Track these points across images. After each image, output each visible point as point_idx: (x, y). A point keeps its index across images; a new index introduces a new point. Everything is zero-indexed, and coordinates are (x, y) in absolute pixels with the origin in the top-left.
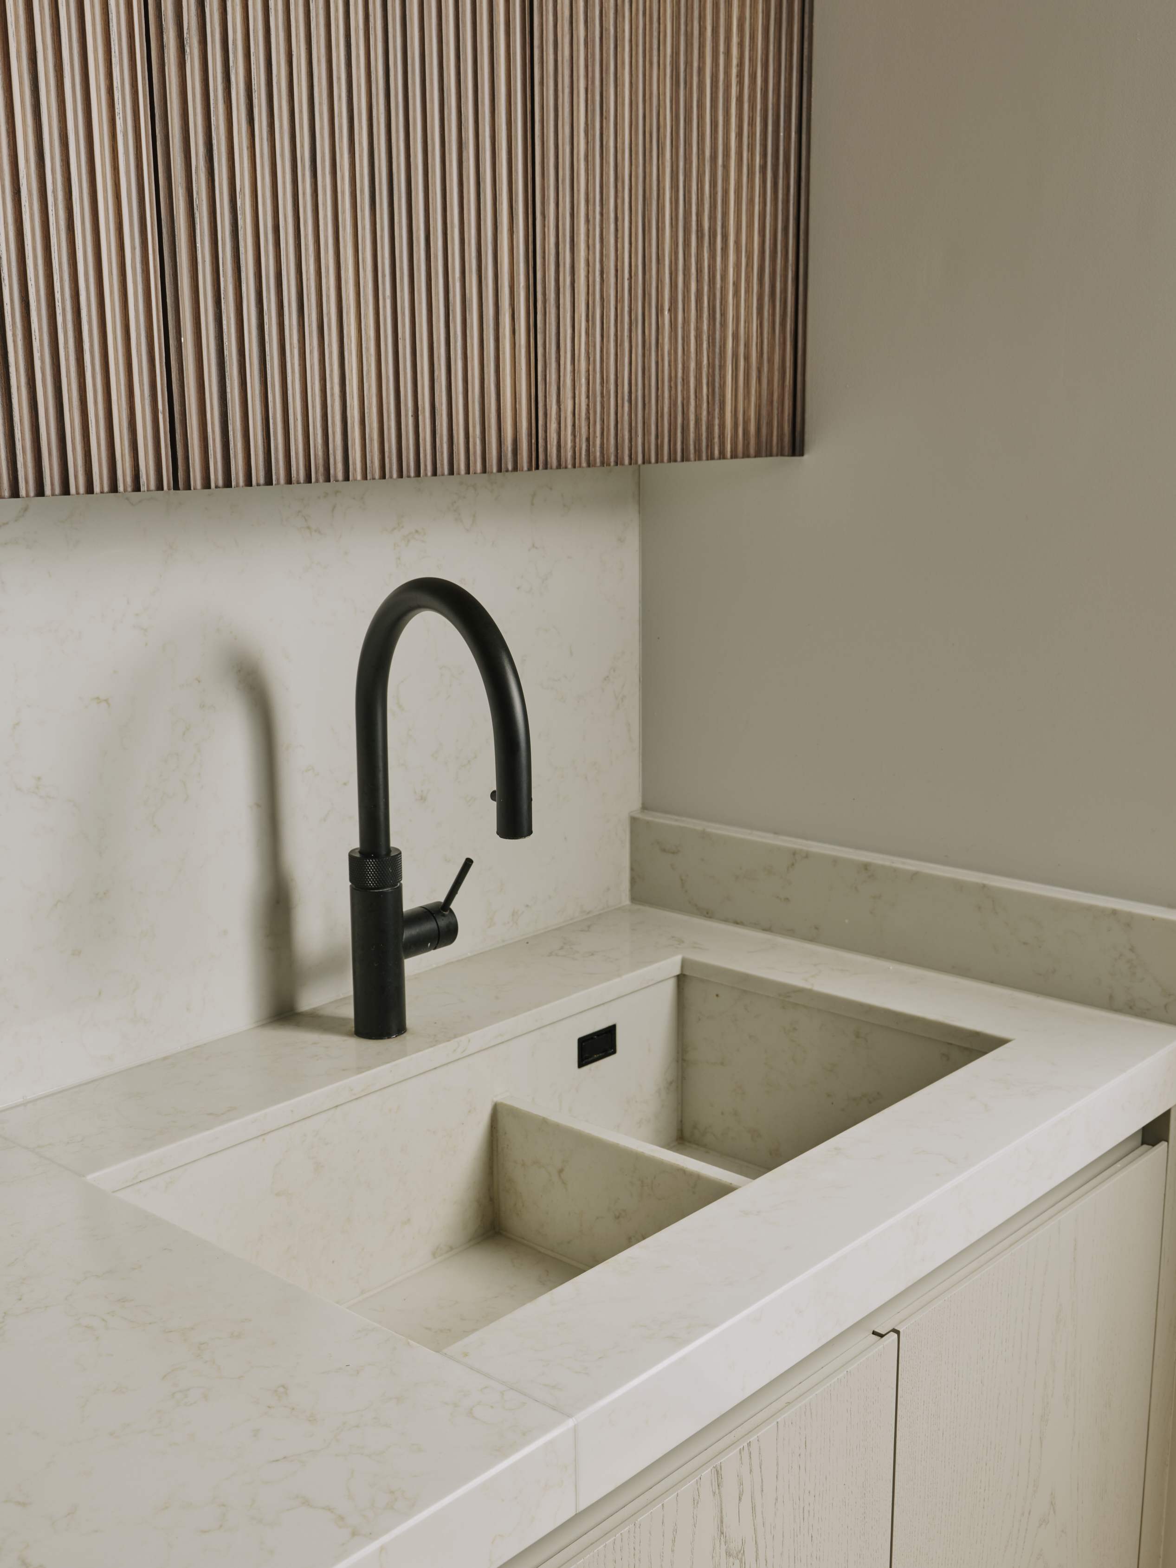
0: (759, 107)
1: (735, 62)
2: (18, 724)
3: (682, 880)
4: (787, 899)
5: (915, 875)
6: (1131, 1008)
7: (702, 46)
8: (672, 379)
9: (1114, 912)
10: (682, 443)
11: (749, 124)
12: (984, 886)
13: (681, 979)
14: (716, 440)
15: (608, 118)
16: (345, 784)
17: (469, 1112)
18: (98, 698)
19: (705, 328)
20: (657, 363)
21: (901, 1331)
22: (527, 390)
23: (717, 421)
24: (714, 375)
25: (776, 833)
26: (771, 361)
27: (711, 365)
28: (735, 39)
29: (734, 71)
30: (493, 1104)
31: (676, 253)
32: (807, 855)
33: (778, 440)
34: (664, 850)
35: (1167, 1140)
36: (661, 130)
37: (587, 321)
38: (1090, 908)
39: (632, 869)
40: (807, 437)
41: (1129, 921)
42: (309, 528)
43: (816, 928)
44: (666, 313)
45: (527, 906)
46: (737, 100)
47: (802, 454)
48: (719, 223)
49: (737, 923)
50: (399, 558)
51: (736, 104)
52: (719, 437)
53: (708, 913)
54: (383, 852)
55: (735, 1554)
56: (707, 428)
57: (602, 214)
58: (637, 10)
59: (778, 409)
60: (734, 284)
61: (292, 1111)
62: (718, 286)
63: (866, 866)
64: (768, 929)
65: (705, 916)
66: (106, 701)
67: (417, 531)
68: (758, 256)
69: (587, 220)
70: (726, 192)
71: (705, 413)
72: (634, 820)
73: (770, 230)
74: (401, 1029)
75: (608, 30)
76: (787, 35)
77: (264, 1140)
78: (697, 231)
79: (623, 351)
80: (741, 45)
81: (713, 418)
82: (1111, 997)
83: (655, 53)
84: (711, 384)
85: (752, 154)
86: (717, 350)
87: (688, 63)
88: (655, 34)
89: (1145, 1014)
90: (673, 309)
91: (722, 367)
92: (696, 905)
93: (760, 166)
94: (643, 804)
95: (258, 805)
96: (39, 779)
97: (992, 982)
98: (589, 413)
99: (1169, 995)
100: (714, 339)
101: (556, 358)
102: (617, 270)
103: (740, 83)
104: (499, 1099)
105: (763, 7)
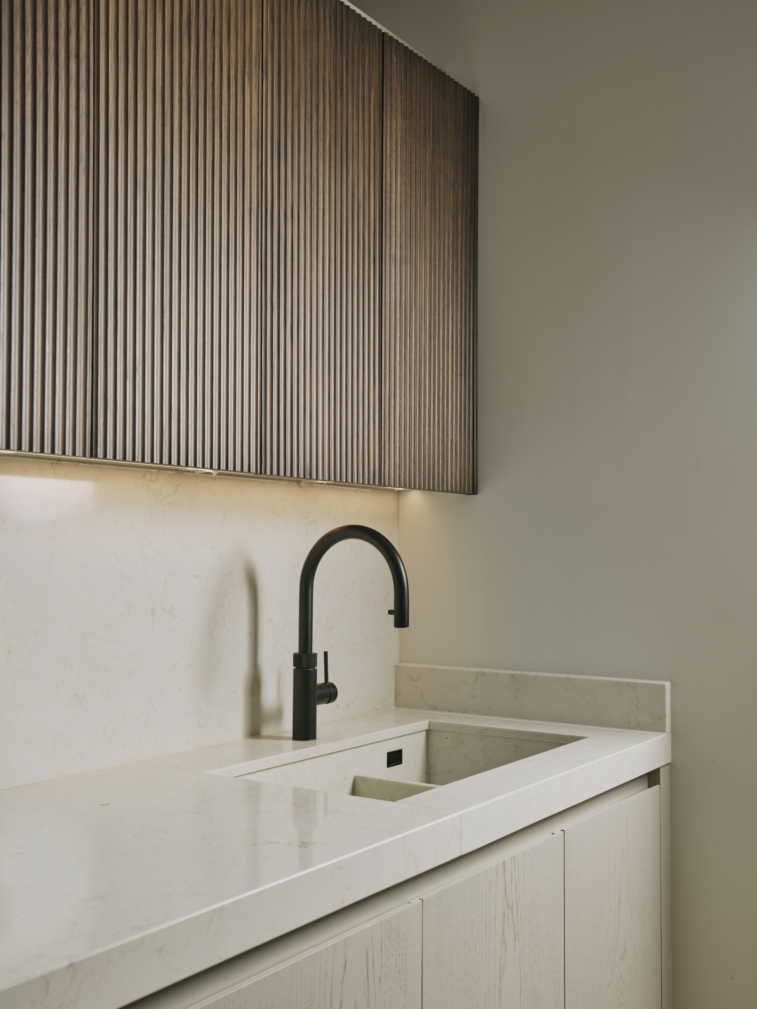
0: (459, 350)
1: (450, 332)
2: (166, 582)
3: (421, 693)
4: (474, 696)
5: (536, 677)
6: (638, 726)
7: (439, 325)
8: (429, 455)
9: (628, 683)
10: (433, 482)
11: (456, 357)
12: (568, 678)
13: (428, 732)
14: (445, 483)
15: (407, 349)
16: (283, 630)
17: (345, 779)
18: (195, 575)
19: (441, 436)
20: (424, 447)
21: (565, 830)
22: (378, 452)
23: (445, 475)
24: (444, 456)
25: (467, 667)
26: (465, 453)
27: (443, 451)
28: (450, 324)
29: (450, 336)
30: (354, 777)
31: (430, 404)
32: (484, 674)
33: (467, 486)
34: (412, 680)
35: (660, 784)
36: (425, 355)
37: (399, 427)
38: (617, 683)
39: (395, 691)
40: (478, 486)
41: (635, 687)
42: (275, 513)
43: (489, 708)
44: (427, 428)
45: (353, 701)
46: (451, 347)
47: (477, 494)
48: (445, 394)
49: (450, 711)
50: (307, 531)
51: (451, 348)
52: (446, 481)
53: (435, 708)
54: (309, 653)
55: (510, 907)
56: (442, 477)
57: (405, 386)
58: (417, 310)
59: (467, 473)
60: (451, 419)
61: (279, 760)
62: (445, 419)
63: (512, 676)
64: (466, 712)
65: (433, 710)
66: (198, 577)
67: (314, 520)
68: (459, 409)
69: (400, 388)
70: (448, 382)
71: (441, 471)
72: (396, 667)
73: (464, 399)
74: (314, 737)
75: (407, 316)
76: (468, 324)
77: (267, 772)
78: (438, 396)
79: (411, 441)
80: (453, 326)
81: (444, 473)
82: (629, 723)
83: (423, 326)
84: (443, 459)
85: (457, 368)
86: (445, 446)
87: (435, 331)
88: (423, 319)
89: (644, 728)
90: (429, 426)
91: (447, 453)
92: (429, 705)
93: (460, 373)
94: (400, 660)
95: (250, 633)
96: (172, 607)
97: (574, 723)
98: (400, 464)
99: (655, 718)
100: (444, 441)
101: (388, 441)
102: (410, 408)
103: (452, 340)
104: (356, 775)
105: (460, 312)
